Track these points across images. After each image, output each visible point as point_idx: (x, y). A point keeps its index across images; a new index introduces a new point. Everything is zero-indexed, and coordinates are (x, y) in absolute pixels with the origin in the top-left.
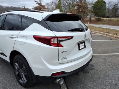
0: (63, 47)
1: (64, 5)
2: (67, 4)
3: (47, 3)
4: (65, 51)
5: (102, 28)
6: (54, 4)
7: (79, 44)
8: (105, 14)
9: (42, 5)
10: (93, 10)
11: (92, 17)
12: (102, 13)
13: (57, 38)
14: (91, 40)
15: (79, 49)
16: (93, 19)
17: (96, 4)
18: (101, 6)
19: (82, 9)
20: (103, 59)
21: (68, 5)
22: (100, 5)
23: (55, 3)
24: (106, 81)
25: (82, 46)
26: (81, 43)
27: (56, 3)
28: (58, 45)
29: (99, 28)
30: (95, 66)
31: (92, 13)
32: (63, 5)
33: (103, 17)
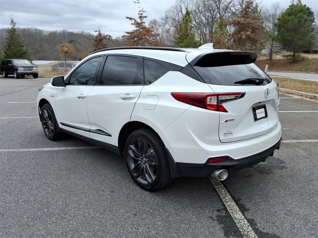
0: (227, 112)
1: (198, 24)
2: (205, 21)
3: (152, 20)
4: (230, 120)
5: (303, 81)
6: (170, 21)
7: (254, 109)
8: (310, 44)
9: (144, 28)
10: (276, 33)
11: (275, 52)
12: (302, 43)
13: (218, 95)
14: (278, 102)
15: (256, 119)
16: (278, 57)
17: (286, 17)
18: (299, 22)
19: (248, 33)
20: (305, 150)
21: (208, 24)
22: (296, 21)
23: (174, 19)
24: (311, 187)
25: (260, 113)
26: (259, 107)
27: (177, 18)
28: (219, 108)
29: (295, 81)
30: (286, 162)
31: (275, 43)
32: (194, 23)
33: (305, 52)
